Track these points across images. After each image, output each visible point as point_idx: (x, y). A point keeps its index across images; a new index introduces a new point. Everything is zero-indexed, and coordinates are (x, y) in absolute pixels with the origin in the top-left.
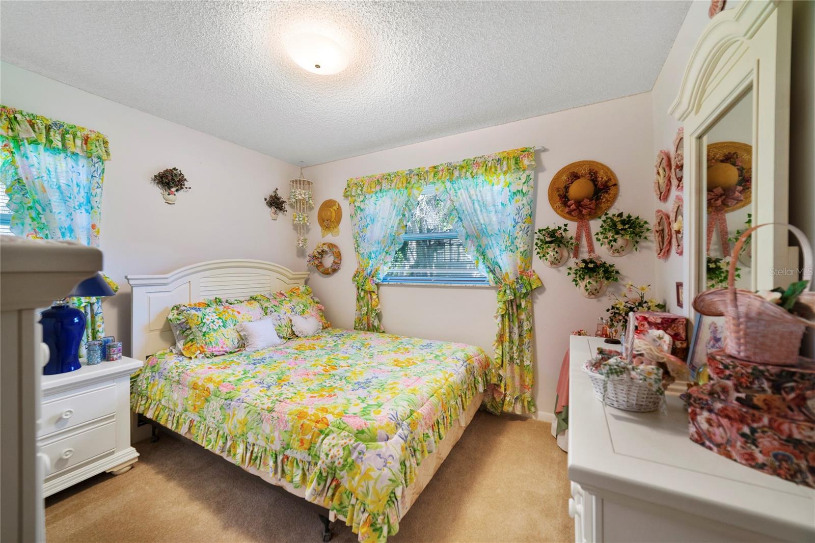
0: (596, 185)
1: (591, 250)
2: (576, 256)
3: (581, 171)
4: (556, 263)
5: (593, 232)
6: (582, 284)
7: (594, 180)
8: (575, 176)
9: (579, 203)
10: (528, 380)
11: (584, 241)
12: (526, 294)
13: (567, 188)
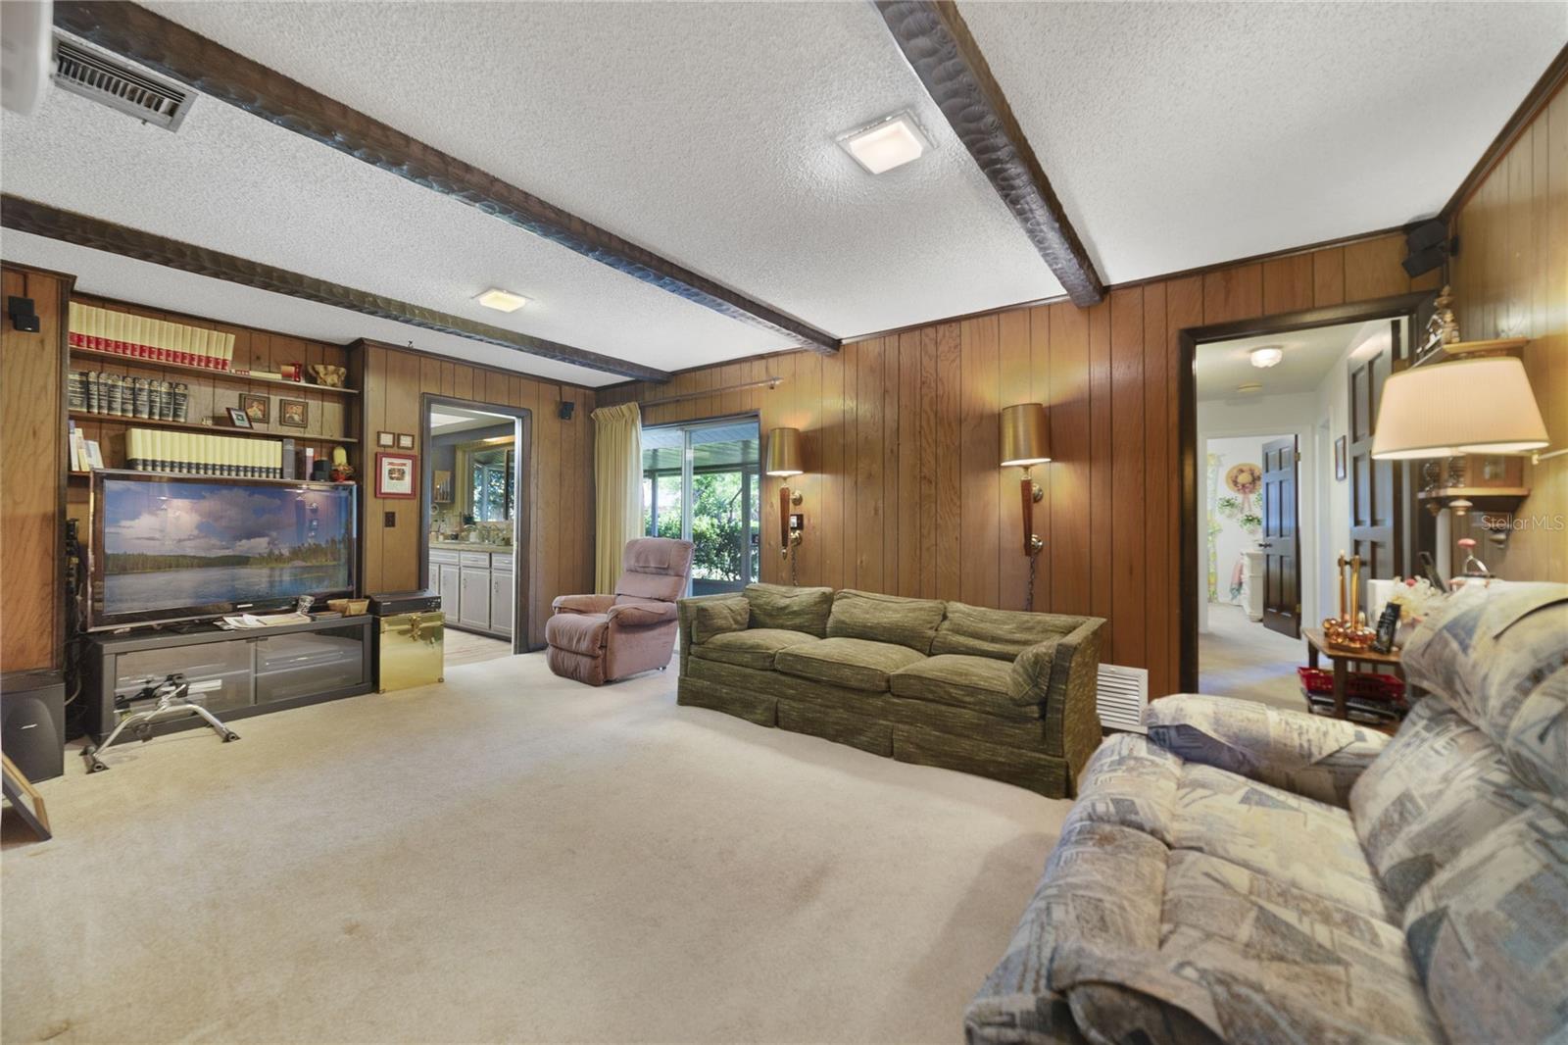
0: (1253, 477)
1: (1250, 510)
2: (1242, 513)
3: (1244, 468)
4: (1230, 516)
5: (1252, 500)
6: (1245, 527)
7: (1252, 474)
8: (1242, 471)
9: (1243, 486)
10: (1212, 580)
11: (1246, 505)
12: (1212, 533)
13: (1236, 477)
